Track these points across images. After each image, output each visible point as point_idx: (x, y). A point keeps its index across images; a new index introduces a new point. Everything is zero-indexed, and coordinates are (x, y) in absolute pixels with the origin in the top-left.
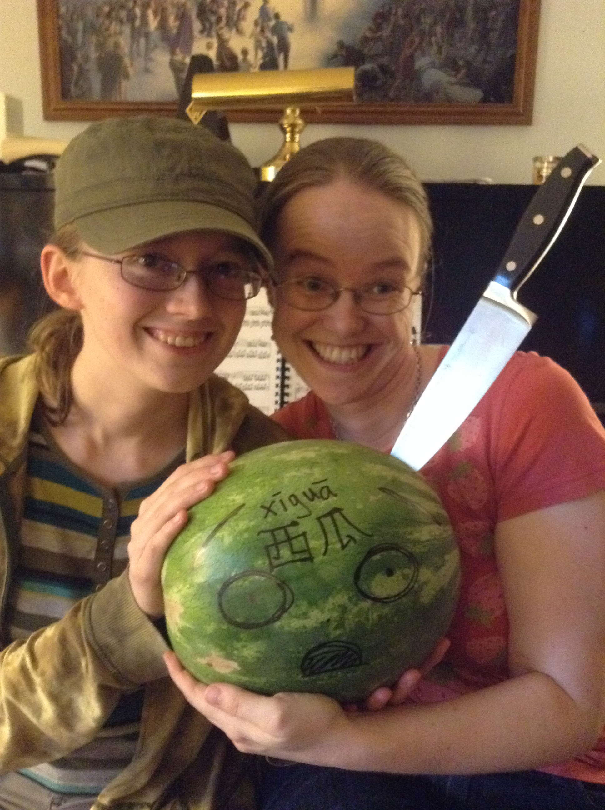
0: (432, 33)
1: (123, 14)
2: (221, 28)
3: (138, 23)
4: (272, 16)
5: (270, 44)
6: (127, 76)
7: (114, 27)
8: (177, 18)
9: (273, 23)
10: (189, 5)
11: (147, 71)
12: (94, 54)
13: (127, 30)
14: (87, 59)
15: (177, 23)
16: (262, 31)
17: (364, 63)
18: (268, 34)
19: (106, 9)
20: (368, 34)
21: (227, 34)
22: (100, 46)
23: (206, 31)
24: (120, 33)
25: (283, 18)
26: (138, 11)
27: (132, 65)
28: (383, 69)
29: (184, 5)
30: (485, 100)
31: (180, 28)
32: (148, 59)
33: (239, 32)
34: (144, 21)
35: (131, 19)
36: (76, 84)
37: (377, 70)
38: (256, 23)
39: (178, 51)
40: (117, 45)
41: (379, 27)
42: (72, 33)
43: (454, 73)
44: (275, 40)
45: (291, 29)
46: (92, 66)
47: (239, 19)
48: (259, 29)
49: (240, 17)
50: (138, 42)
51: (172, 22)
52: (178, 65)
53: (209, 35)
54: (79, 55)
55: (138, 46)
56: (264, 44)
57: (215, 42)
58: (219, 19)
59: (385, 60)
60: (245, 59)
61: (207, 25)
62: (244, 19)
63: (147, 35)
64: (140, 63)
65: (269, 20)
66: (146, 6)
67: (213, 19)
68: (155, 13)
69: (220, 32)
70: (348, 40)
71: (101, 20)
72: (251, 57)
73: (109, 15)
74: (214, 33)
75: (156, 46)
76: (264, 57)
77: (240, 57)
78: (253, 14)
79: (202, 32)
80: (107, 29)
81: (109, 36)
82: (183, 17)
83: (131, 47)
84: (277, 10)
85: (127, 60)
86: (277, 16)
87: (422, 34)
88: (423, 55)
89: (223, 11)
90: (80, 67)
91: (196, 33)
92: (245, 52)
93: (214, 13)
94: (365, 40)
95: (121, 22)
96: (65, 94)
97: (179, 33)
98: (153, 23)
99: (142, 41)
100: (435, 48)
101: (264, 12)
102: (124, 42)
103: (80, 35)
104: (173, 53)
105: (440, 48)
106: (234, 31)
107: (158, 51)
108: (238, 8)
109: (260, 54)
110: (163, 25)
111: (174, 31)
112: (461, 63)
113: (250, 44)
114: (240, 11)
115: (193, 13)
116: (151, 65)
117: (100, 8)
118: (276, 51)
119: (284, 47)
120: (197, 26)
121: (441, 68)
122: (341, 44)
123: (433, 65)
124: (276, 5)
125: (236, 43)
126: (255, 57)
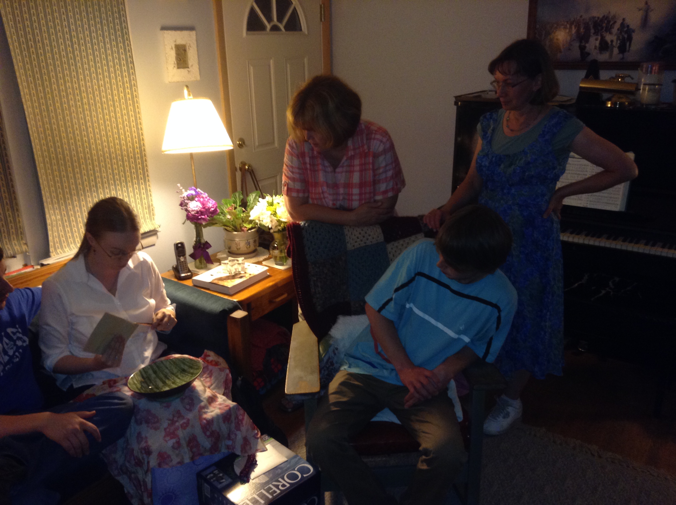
2: (603, 32)
4: (626, 26)
5: (623, 38)
8: (584, 28)
9: (626, 29)
10: (590, 23)
11: (570, 49)
15: (584, 30)
16: (621, 33)
18: (623, 33)
20: (669, 33)
21: (604, 34)
22: (551, 40)
23: (596, 33)
25: (631, 27)
29: (588, 23)
31: (585, 33)
32: (570, 45)
33: (611, 33)
34: (571, 29)
37: (673, 47)
38: (618, 30)
39: (583, 41)
40: (558, 39)
42: (541, 35)
44: (626, 36)
45: (634, 31)
47: (611, 28)
48: (619, 32)
49: (612, 27)
50: (567, 38)
51: (582, 30)
52: (583, 47)
53: (597, 35)
56: (621, 38)
57: (599, 38)
58: (603, 28)
60: (612, 44)
61: (597, 31)
63: (571, 35)
64: (567, 46)
65: (624, 28)
66: (572, 24)
67: (600, 28)
68: (575, 27)
69: (602, 34)
70: (660, 35)
71: (552, 30)
72: (614, 44)
73: (556, 28)
74: (599, 34)
77: (610, 43)
78: (617, 26)
79: (594, 34)
82: (587, 28)
84: (629, 24)
86: (628, 26)
89: (604, 25)
91: (592, 34)
92: (612, 41)
93: (600, 26)
94: (668, 35)
95: (561, 31)
97: (584, 35)
98: (574, 31)
101: (622, 24)
103: (543, 36)
104: (581, 42)
106: (608, 33)
107: (574, 41)
108: (611, 23)
109: (619, 42)
110: (578, 31)
113: (614, 38)
114: (611, 25)
115: (591, 26)
116: (571, 47)
118: (626, 41)
119: (630, 39)
120: (592, 31)
124: (628, 21)
125: (608, 38)
126: (616, 43)
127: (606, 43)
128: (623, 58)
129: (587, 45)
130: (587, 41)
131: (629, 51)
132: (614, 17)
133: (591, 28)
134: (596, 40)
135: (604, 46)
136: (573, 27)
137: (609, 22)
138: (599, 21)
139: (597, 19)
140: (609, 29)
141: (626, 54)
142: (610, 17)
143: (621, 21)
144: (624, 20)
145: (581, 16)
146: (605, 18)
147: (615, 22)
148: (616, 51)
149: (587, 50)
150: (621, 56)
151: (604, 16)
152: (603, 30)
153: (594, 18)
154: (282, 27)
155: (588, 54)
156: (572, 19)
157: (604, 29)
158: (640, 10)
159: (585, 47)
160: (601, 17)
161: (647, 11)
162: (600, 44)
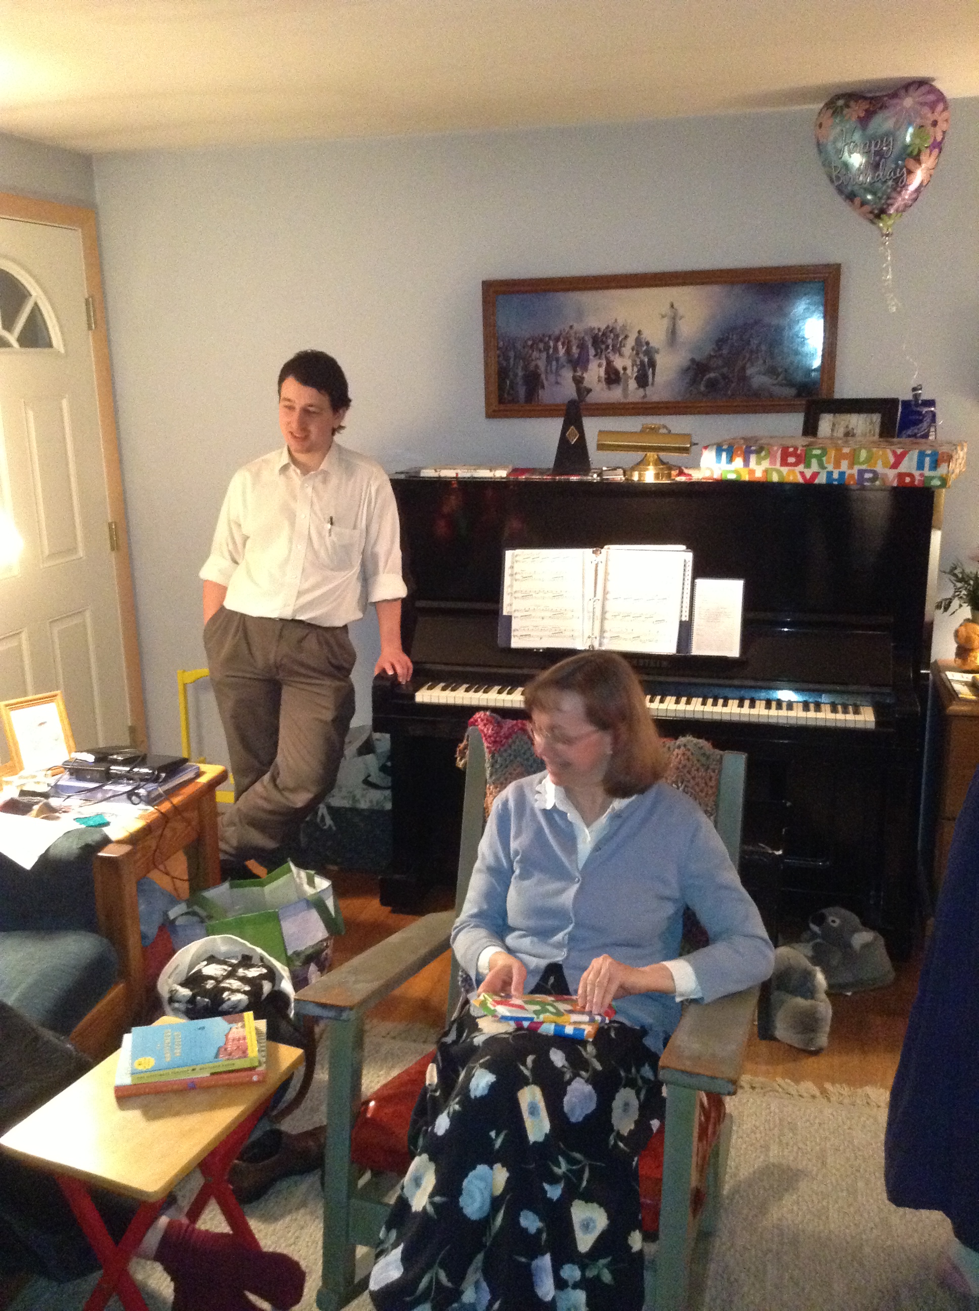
0: (758, 351)
1: (541, 346)
2: (609, 353)
3: (551, 351)
4: (644, 344)
5: (642, 362)
6: (543, 387)
7: (535, 354)
8: (578, 347)
9: (644, 348)
10: (586, 338)
11: (557, 383)
12: (520, 373)
13: (544, 355)
14: (516, 375)
15: (579, 350)
16: (637, 354)
17: (710, 372)
18: (641, 355)
19: (530, 343)
20: (712, 353)
21: (612, 358)
22: (525, 368)
23: (598, 355)
24: (539, 359)
25: (651, 345)
26: (551, 344)
27: (547, 379)
28: (724, 377)
29: (583, 338)
30: (799, 395)
31: (580, 354)
32: (557, 374)
33: (621, 355)
34: (556, 349)
35: (547, 348)
36: (509, 394)
37: (720, 377)
38: (633, 349)
39: (578, 369)
40: (537, 366)
41: (720, 349)
42: (507, 359)
43: (775, 377)
44: (646, 360)
45: (657, 352)
46: (519, 380)
47: (621, 347)
48: (635, 352)
49: (622, 345)
50: (551, 364)
51: (575, 350)
52: (578, 378)
53: (600, 358)
54: (511, 374)
55: (551, 367)
56: (638, 363)
57: (604, 363)
58: (607, 347)
59: (725, 370)
60: (624, 373)
61: (599, 351)
62: (624, 346)
63: (557, 360)
64: (552, 378)
65: (642, 346)
66: (557, 339)
67: (603, 347)
68: (563, 344)
69: (608, 356)
70: (698, 358)
71: (526, 350)
72: (629, 372)
73: (532, 346)
74: (604, 357)
75: (564, 366)
76: (638, 371)
77: (622, 372)
78: (631, 342)
79: (595, 356)
80: (530, 356)
81: (532, 360)
82: (582, 346)
83: (547, 366)
84: (649, 339)
85: (543, 376)
86: (647, 343)
87: (752, 352)
88: (752, 365)
89: (610, 341)
90: (512, 382)
91: (591, 357)
92: (625, 369)
93: (603, 342)
94: (711, 357)
95: (540, 351)
96: (501, 401)
97: (579, 358)
98: (562, 351)
99: (554, 363)
100: (761, 362)
101: (638, 341)
102: (542, 364)
103: (512, 361)
104: (575, 371)
105: (765, 362)
106: (617, 355)
107: (565, 369)
108: (620, 339)
109: (636, 369)
110: (568, 352)
111: (576, 356)
112: (780, 370)
113: (628, 363)
114: (621, 342)
115: (589, 343)
116: (559, 379)
117: (526, 342)
118: (647, 368)
119: (652, 364)
120: (592, 352)
121: (764, 374)
122: (693, 360)
123: (759, 373)
124: (647, 335)
125: (619, 363)
126: (632, 372)
127: (616, 372)
128: (645, 396)
129: (585, 375)
130: (585, 369)
131: (653, 384)
132: (624, 327)
133: (590, 346)
134: (600, 366)
135: (613, 377)
136: (560, 344)
137: (617, 336)
138: (600, 334)
139: (596, 331)
140: (617, 349)
141: (649, 390)
142: (618, 328)
143: (635, 335)
144: (639, 332)
145: (571, 327)
146: (610, 330)
147: (626, 337)
148: (632, 384)
149: (586, 384)
150: (641, 390)
151: (608, 327)
152: (609, 351)
153: (592, 329)
154: (12, 339)
155: (589, 391)
156: (557, 332)
157: (611, 347)
158: (663, 317)
159: (583, 378)
160: (603, 327)
161: (674, 319)
162: (607, 372)
